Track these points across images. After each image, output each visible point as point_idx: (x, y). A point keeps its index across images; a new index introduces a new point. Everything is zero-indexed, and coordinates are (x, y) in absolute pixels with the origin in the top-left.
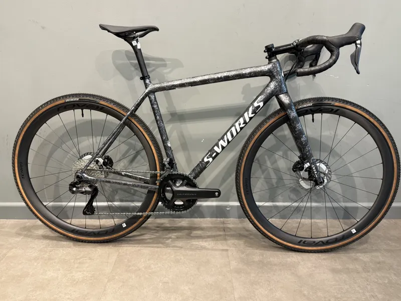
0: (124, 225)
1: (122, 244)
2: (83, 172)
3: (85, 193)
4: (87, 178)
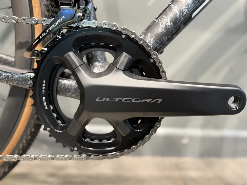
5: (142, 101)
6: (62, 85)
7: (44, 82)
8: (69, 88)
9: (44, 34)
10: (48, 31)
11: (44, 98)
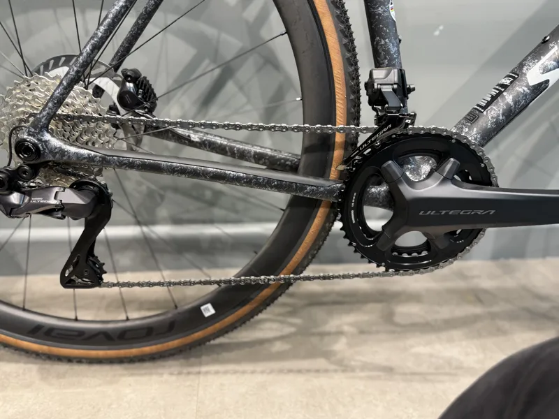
0: (209, 310)
1: (200, 364)
2: (41, 127)
3: (61, 211)
4: (62, 152)
5: (473, 213)
6: (370, 194)
7: (355, 194)
8: (377, 197)
9: (365, 145)
10: (370, 141)
11: (352, 212)
